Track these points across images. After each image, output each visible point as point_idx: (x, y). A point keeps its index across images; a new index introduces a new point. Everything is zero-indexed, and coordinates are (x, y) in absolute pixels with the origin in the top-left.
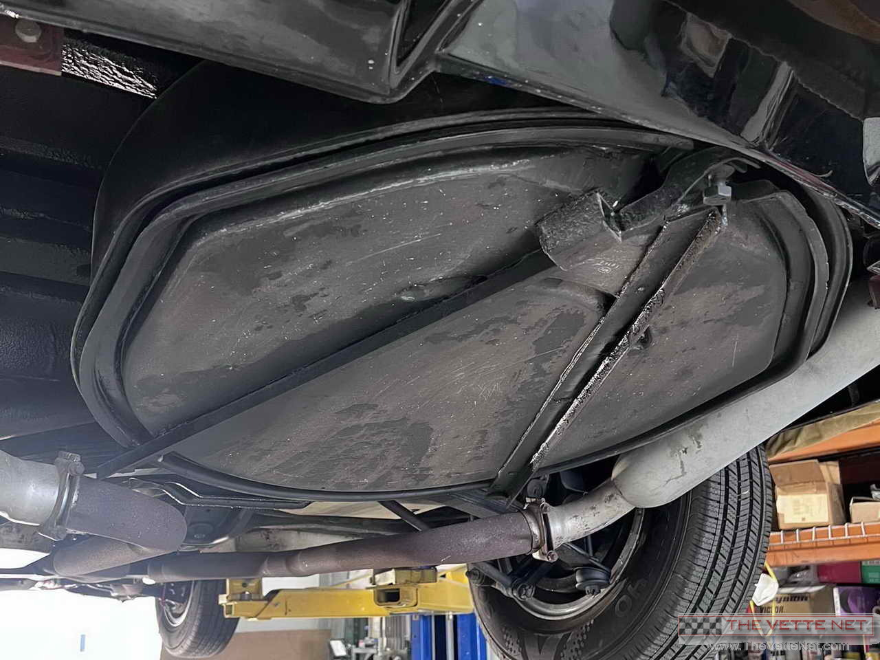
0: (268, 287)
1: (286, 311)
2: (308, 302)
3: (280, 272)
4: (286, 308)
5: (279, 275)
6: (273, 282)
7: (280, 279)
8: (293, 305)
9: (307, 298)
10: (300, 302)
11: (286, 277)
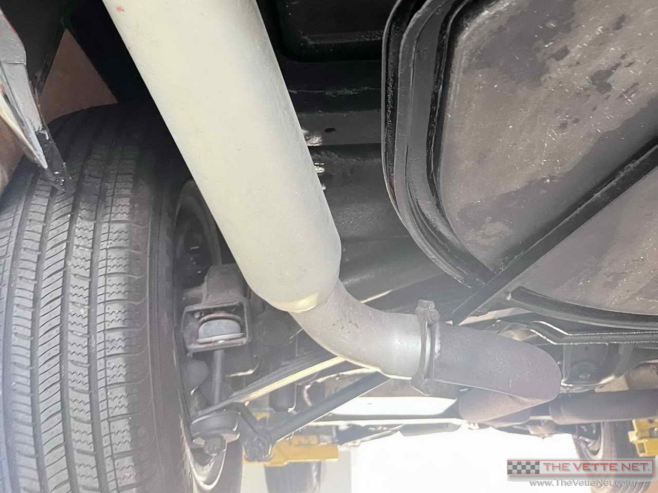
0: (558, 71)
1: (588, 96)
2: (610, 79)
3: (566, 47)
4: (588, 92)
5: (565, 52)
6: (562, 63)
7: (568, 57)
8: (595, 87)
9: (609, 73)
10: (601, 81)
11: (575, 52)
